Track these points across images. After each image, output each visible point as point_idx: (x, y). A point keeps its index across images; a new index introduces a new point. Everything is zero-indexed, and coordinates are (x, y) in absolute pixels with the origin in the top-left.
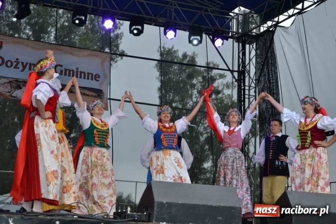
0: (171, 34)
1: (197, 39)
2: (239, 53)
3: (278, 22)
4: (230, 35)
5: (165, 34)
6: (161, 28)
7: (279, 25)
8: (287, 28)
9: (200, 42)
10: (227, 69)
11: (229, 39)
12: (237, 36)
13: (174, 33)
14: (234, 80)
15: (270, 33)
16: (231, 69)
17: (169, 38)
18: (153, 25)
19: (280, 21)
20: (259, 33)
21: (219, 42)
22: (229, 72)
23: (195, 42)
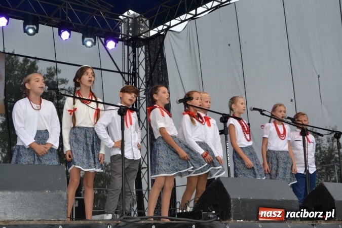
0: (65, 35)
1: (91, 41)
2: (128, 55)
3: (170, 27)
4: (120, 38)
5: (60, 34)
6: (54, 28)
7: (171, 29)
8: (179, 33)
9: (94, 43)
10: (117, 70)
11: (119, 42)
12: (126, 39)
13: (68, 34)
14: (124, 82)
15: (160, 37)
16: (121, 71)
17: (64, 39)
18: (46, 25)
19: (172, 25)
20: (148, 36)
21: (111, 45)
22: (119, 74)
23: (89, 44)
